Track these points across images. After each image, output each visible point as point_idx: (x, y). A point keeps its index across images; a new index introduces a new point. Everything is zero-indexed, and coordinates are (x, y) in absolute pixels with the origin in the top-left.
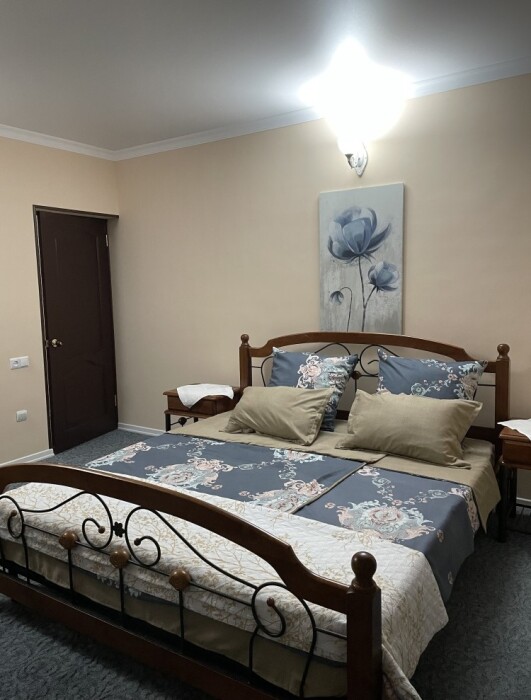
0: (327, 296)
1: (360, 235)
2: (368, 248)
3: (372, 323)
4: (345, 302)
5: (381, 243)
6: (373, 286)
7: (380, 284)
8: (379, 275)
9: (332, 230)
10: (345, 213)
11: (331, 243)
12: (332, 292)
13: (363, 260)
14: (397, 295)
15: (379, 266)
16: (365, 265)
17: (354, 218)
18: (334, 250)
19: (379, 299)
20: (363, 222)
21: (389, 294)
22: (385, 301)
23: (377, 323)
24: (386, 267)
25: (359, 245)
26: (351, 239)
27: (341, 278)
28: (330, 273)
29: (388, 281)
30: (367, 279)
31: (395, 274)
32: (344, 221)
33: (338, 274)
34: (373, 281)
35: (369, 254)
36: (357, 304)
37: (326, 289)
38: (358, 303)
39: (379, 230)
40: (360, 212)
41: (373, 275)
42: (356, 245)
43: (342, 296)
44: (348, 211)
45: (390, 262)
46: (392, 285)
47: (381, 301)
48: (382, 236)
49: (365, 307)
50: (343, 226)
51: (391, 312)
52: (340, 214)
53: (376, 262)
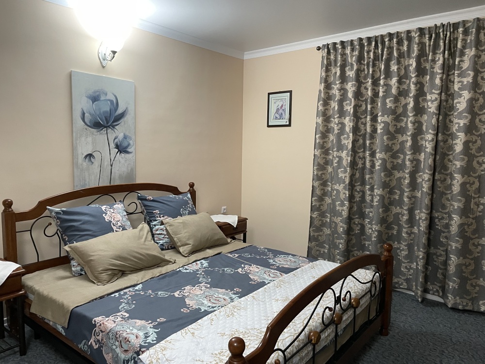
0: (81, 158)
1: (106, 112)
2: (113, 122)
3: (117, 177)
4: (97, 162)
5: (122, 120)
6: (117, 150)
7: (121, 149)
8: (121, 143)
10: (95, 92)
11: (84, 114)
12: (85, 154)
13: (109, 130)
14: (133, 157)
15: (121, 136)
16: (112, 134)
17: (102, 98)
18: (86, 120)
19: (121, 159)
20: (109, 102)
21: (127, 155)
22: (125, 161)
23: (120, 177)
24: (125, 137)
26: (100, 113)
27: (93, 143)
28: (83, 139)
29: (127, 147)
30: (112, 145)
31: (131, 142)
32: (95, 99)
33: (90, 139)
34: (117, 147)
35: (114, 127)
36: (106, 164)
37: (80, 151)
39: (120, 111)
40: (106, 94)
41: (117, 143)
42: (104, 118)
43: (94, 157)
45: (127, 134)
46: (129, 150)
48: (122, 115)
49: (111, 166)
50: (93, 103)
51: (129, 169)
52: (91, 92)
53: (119, 132)
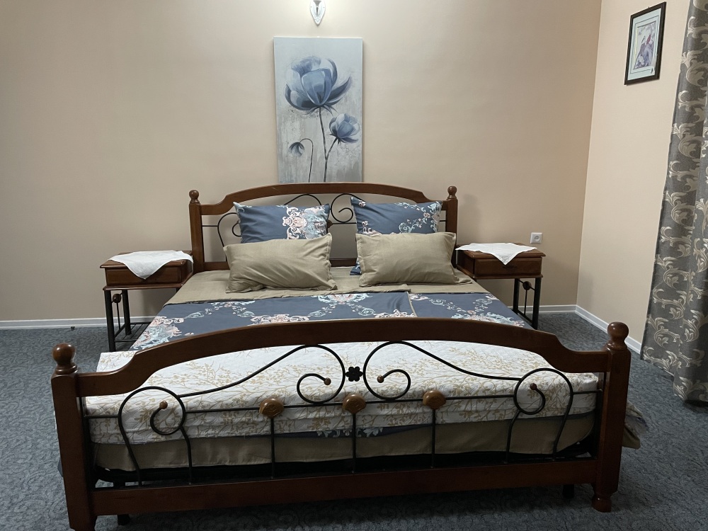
0: (286, 147)
1: (319, 87)
2: (330, 99)
3: (334, 174)
4: (306, 154)
5: (342, 96)
6: (335, 138)
7: (341, 135)
8: (341, 127)
9: (289, 78)
10: (303, 62)
11: (289, 92)
12: (291, 143)
13: (324, 111)
14: (358, 146)
15: (340, 118)
16: (327, 117)
17: (314, 68)
18: (292, 99)
19: (340, 150)
20: (323, 73)
21: (349, 145)
22: (347, 152)
23: (339, 173)
24: (347, 119)
25: (320, 97)
26: (311, 89)
27: (301, 129)
28: (288, 123)
29: (349, 133)
30: (328, 131)
31: (356, 126)
32: (303, 70)
33: (297, 124)
34: (335, 133)
35: (330, 106)
36: (318, 156)
37: (284, 140)
38: (320, 154)
39: (339, 83)
40: (319, 62)
41: (334, 127)
42: (316, 95)
43: (302, 146)
44: (307, 60)
45: (350, 114)
46: (353, 137)
47: (343, 152)
48: (343, 89)
49: (326, 158)
50: (301, 77)
51: (353, 163)
52: (298, 62)
53: (338, 113)
